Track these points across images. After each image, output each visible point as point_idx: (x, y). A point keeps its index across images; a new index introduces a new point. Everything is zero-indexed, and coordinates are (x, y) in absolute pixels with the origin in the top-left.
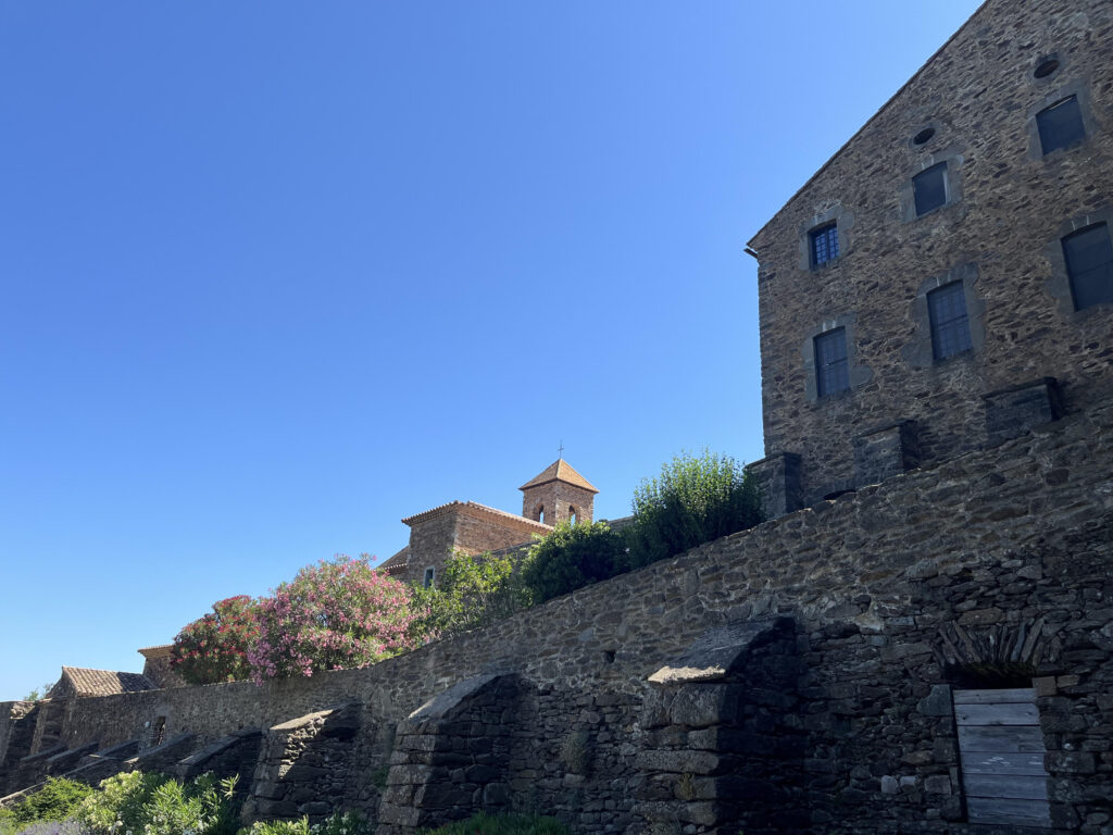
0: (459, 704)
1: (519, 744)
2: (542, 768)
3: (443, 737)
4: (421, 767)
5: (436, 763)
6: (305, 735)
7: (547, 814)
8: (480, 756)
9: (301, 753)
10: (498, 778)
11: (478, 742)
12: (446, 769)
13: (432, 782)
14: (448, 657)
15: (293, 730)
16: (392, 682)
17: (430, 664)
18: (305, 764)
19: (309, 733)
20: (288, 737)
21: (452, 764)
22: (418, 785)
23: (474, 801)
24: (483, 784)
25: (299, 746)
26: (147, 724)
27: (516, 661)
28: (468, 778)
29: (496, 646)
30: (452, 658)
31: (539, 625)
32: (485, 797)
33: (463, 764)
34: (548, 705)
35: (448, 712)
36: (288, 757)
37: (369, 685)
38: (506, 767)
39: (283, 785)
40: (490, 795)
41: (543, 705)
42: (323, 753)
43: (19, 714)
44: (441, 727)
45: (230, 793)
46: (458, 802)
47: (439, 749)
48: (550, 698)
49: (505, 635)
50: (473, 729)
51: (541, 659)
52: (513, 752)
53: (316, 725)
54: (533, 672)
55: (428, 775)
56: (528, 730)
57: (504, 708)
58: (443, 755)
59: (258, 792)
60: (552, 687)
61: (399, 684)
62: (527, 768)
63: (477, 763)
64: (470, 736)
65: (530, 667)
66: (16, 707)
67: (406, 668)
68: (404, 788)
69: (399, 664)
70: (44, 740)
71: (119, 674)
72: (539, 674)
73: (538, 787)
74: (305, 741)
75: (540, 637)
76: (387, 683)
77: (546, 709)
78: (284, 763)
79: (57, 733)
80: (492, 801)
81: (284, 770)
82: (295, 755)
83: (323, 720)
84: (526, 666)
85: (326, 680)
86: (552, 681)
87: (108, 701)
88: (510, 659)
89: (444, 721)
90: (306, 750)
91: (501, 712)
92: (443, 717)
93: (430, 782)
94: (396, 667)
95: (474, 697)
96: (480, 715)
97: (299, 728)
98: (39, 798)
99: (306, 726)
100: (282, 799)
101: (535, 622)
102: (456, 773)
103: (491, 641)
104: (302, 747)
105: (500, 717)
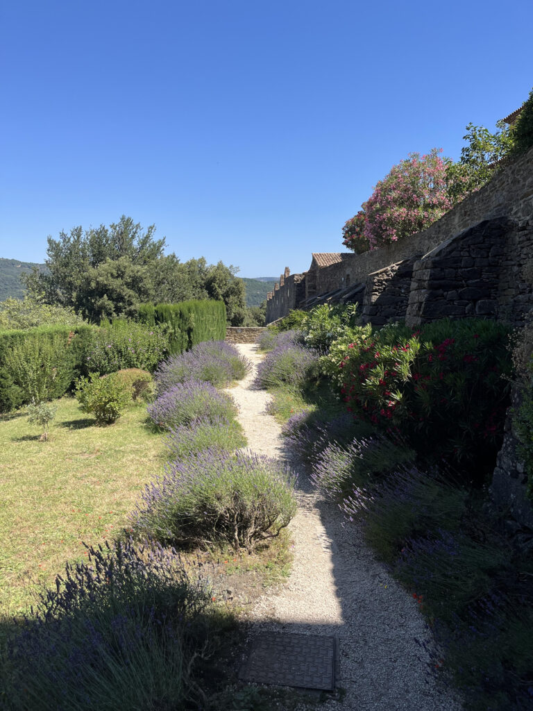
0: (450, 244)
1: (505, 271)
2: (518, 287)
3: (436, 270)
4: (423, 291)
5: (431, 287)
6: (386, 277)
7: (519, 320)
8: (470, 282)
9: (384, 288)
10: (489, 296)
11: (468, 271)
12: (441, 291)
13: (429, 301)
14: (466, 212)
15: (377, 274)
16: (437, 237)
17: (456, 220)
18: (388, 294)
19: (388, 275)
20: (374, 279)
21: (446, 288)
22: (421, 303)
23: (466, 312)
24: (475, 301)
25: (382, 284)
26: (343, 279)
27: (505, 207)
28: (460, 297)
29: (494, 199)
30: (468, 213)
31: (522, 172)
32: (477, 310)
33: (456, 287)
34: (525, 238)
35: (441, 251)
36: (376, 291)
37: (426, 241)
38: (497, 288)
39: (375, 307)
40: (480, 307)
41: (521, 239)
42: (400, 288)
43: (298, 280)
44: (434, 263)
45: (354, 312)
46: (453, 313)
47: (433, 277)
48: (526, 232)
49: (500, 187)
50: (463, 263)
51: (521, 202)
52: (501, 277)
53: (392, 271)
54: (516, 213)
55: (426, 295)
56: (511, 260)
57: (493, 245)
58: (435, 282)
59: (364, 312)
60: (528, 223)
61: (441, 238)
62: (509, 288)
63: (468, 286)
64: (461, 268)
65: (515, 209)
66: (296, 277)
67: (444, 227)
68: (415, 305)
69: (441, 224)
70: (309, 292)
71: (342, 254)
72: (520, 214)
73: (515, 301)
74: (386, 281)
75: (522, 183)
76: (435, 239)
77: (523, 241)
78: (374, 294)
79: (315, 288)
80: (483, 312)
81: (374, 298)
82: (381, 289)
83: (397, 267)
84: (512, 209)
85: (408, 242)
86: (528, 218)
87: (329, 269)
88: (502, 206)
89: (437, 259)
90: (387, 286)
91: (490, 248)
92: (437, 255)
93: (428, 300)
94: (439, 227)
95: (463, 238)
96: (469, 252)
97: (381, 273)
98: (288, 320)
99: (386, 272)
100: (376, 315)
101: (519, 171)
102: (450, 294)
103: (491, 194)
104: (384, 284)
105: (488, 252)
